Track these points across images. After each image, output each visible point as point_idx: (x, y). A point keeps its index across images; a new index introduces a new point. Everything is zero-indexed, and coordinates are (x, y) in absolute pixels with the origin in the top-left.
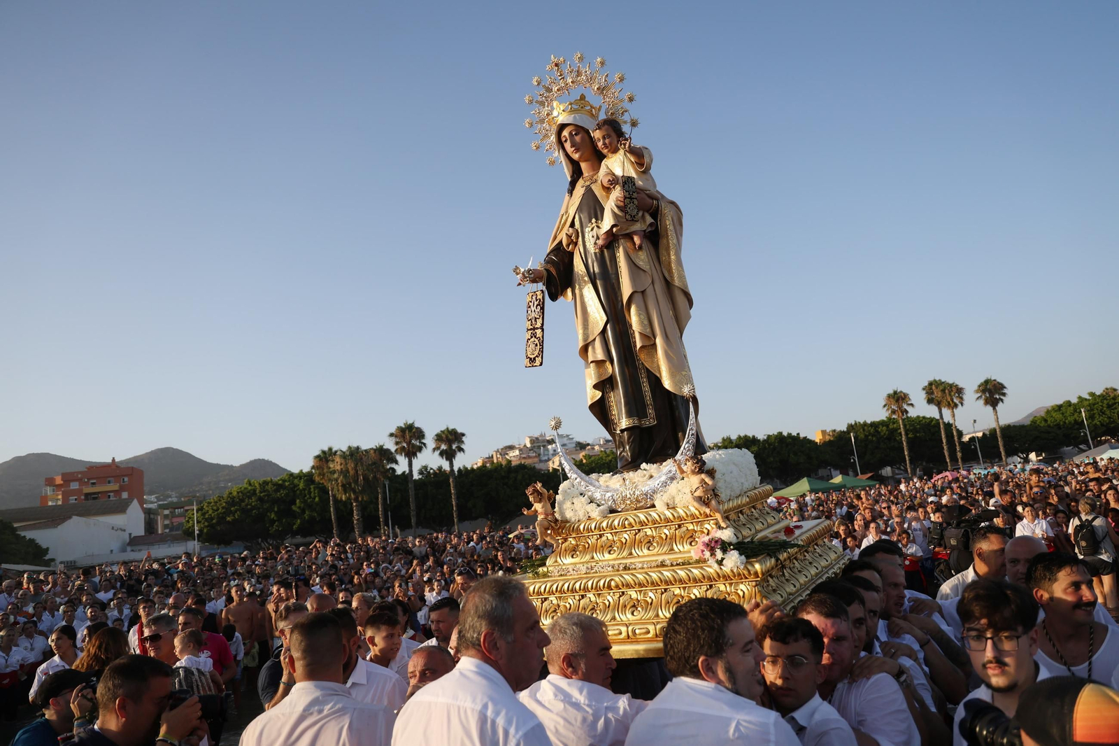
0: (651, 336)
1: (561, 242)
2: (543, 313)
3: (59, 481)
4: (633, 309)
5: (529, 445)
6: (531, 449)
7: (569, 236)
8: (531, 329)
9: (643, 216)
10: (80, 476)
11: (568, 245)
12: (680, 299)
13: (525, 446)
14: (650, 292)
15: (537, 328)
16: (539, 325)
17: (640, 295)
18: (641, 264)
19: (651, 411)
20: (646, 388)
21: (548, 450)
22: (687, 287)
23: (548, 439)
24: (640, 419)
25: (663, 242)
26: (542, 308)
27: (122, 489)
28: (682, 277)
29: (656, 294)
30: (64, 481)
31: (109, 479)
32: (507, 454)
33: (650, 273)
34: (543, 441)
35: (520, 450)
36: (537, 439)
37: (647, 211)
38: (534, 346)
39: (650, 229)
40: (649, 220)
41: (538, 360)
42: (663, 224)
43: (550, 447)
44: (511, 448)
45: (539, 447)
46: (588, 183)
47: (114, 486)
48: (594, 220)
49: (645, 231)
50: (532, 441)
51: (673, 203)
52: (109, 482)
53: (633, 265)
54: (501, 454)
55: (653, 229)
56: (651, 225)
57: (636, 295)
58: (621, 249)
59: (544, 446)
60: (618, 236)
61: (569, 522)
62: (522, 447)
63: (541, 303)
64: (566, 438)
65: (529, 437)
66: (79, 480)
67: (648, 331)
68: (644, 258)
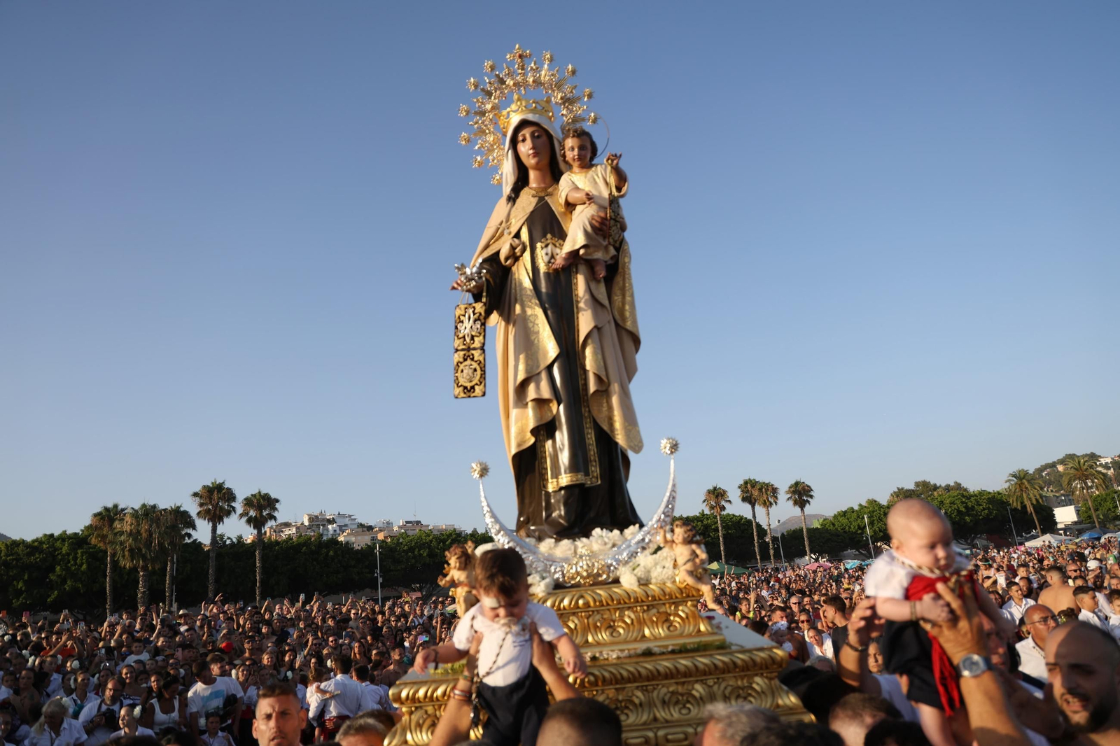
4: (590, 346)
5: (306, 523)
6: (310, 527)
7: (512, 248)
13: (302, 524)
19: (593, 469)
20: (591, 440)
21: (328, 530)
22: (637, 329)
23: (328, 518)
32: (282, 531)
34: (323, 520)
35: (298, 528)
36: (316, 517)
39: (610, 262)
40: (612, 251)
43: (330, 527)
44: (288, 525)
45: (318, 526)
48: (549, 236)
50: (312, 519)
54: (275, 531)
55: (613, 262)
58: (580, 276)
59: (323, 525)
62: (299, 524)
64: (348, 519)
65: (308, 515)
67: (603, 374)
68: (603, 292)
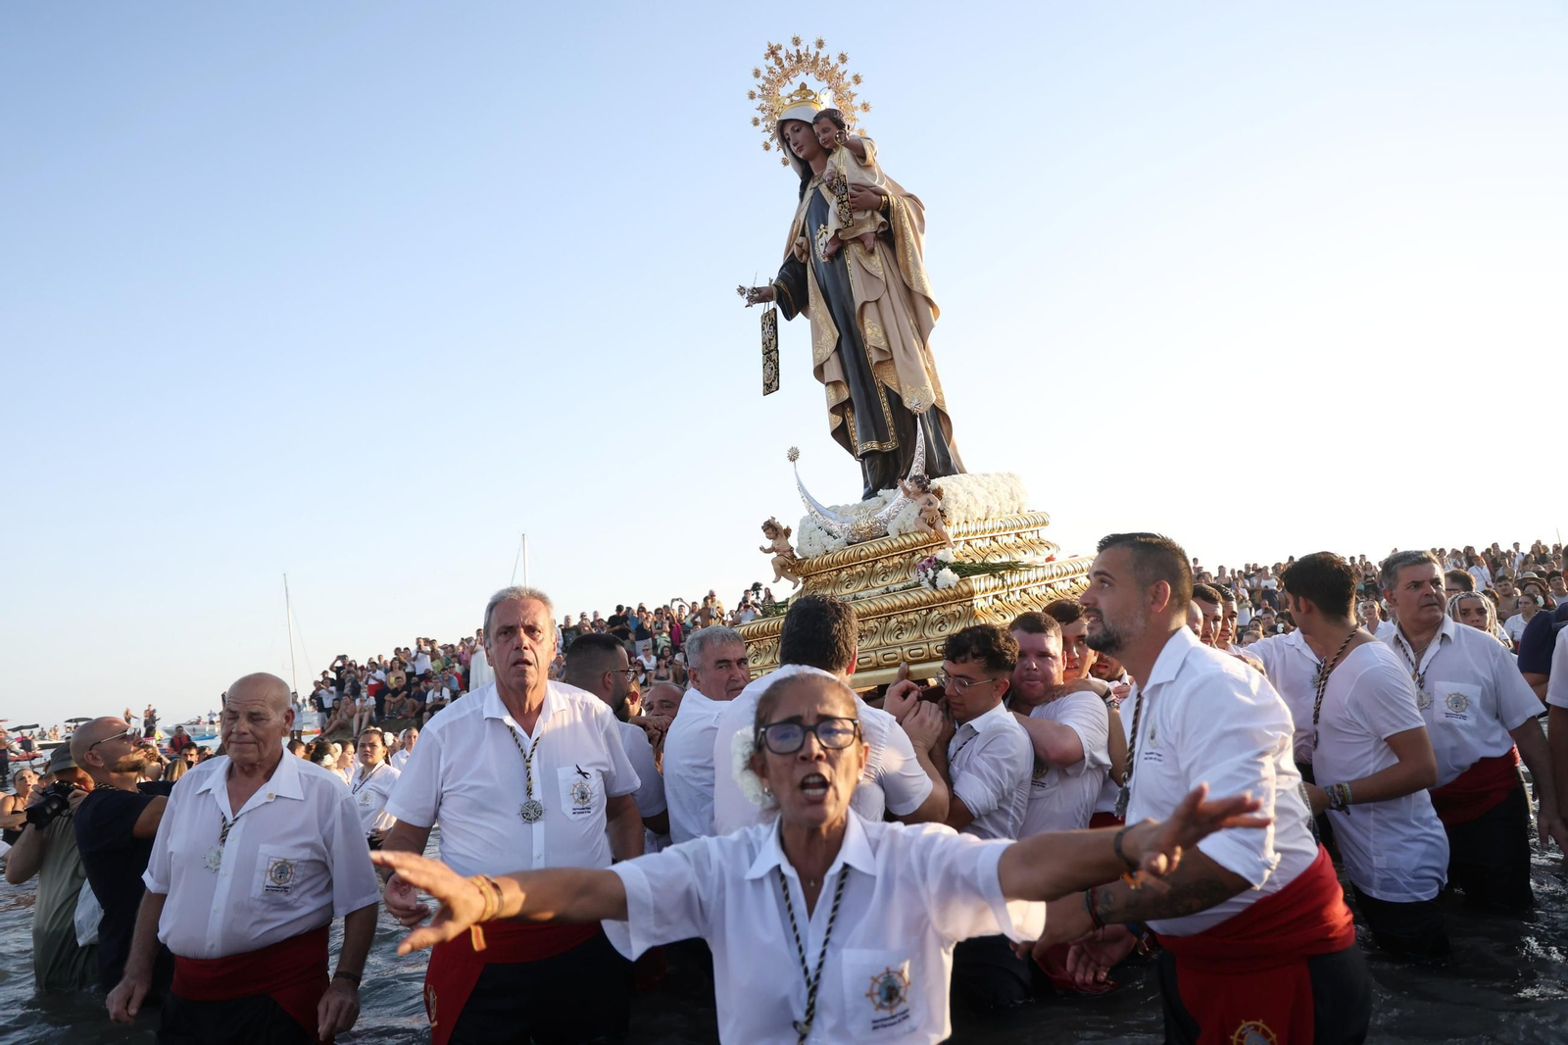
0: (887, 350)
1: (793, 253)
2: (776, 333)
4: (867, 321)
7: (800, 246)
9: (873, 215)
11: (801, 256)
12: (921, 304)
14: (885, 301)
16: (773, 346)
17: (874, 305)
18: (872, 270)
19: (891, 433)
20: (886, 407)
22: (925, 292)
24: (880, 441)
25: (899, 242)
26: (776, 328)
28: (920, 280)
29: (892, 303)
33: (884, 280)
37: (877, 210)
39: (881, 230)
40: (880, 219)
41: (775, 384)
42: (898, 222)
46: (816, 184)
48: (822, 226)
49: (876, 232)
51: (910, 196)
53: (863, 272)
55: (886, 229)
56: (883, 224)
57: (868, 306)
58: (851, 255)
60: (847, 241)
61: (807, 558)
67: (883, 345)
68: (877, 264)
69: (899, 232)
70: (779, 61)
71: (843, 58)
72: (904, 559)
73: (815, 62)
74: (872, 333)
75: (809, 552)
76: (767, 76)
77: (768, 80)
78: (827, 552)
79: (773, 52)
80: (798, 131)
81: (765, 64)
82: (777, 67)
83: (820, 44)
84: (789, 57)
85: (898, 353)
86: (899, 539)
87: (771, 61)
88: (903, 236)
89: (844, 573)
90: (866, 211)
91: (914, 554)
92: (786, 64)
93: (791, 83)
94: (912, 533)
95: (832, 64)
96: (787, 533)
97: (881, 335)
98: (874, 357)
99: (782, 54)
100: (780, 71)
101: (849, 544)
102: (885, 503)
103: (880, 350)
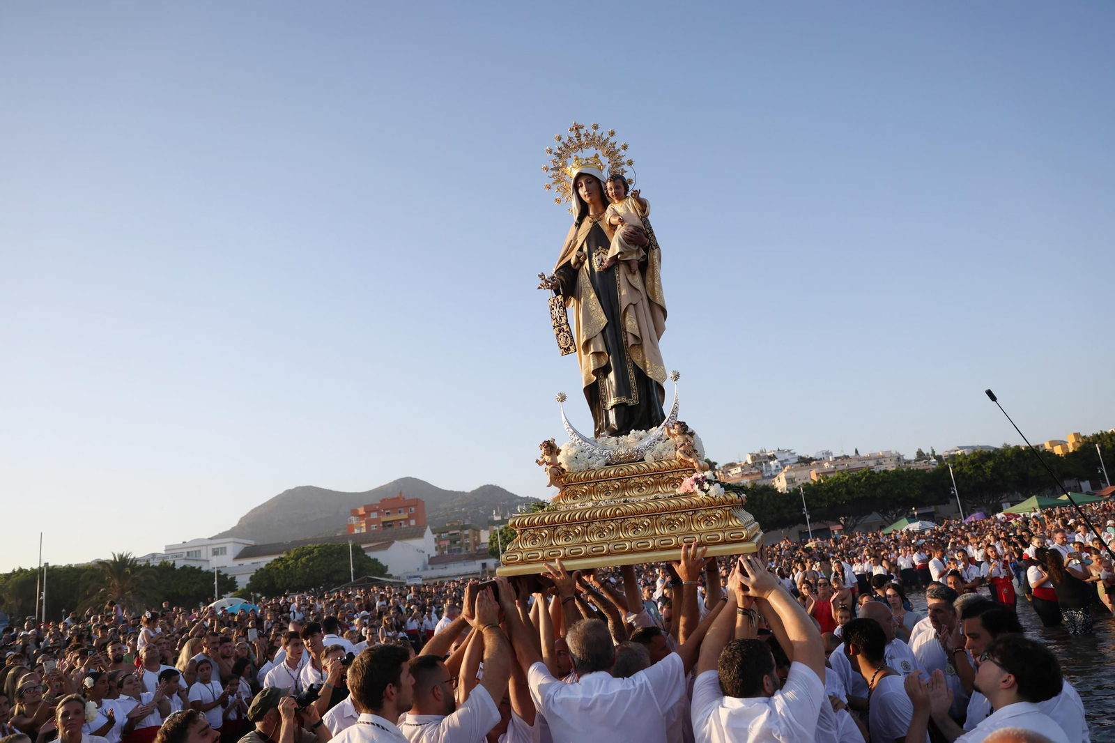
0: (639, 337)
3: (362, 511)
4: (627, 319)
5: (750, 462)
6: (753, 466)
7: (577, 257)
8: (557, 326)
9: (639, 249)
10: (377, 507)
11: (575, 264)
12: (659, 314)
13: (746, 463)
14: (640, 305)
15: (563, 325)
16: (563, 321)
17: (633, 306)
18: (634, 284)
19: (635, 393)
20: (633, 377)
21: (770, 466)
22: (663, 305)
23: (769, 454)
27: (410, 517)
28: (661, 298)
29: (643, 308)
30: (366, 512)
31: (399, 509)
32: (729, 472)
33: (640, 292)
34: (765, 457)
35: (742, 467)
36: (758, 455)
37: (642, 247)
38: (565, 338)
39: (642, 260)
40: (643, 253)
42: (650, 258)
43: (772, 463)
44: (733, 465)
45: (761, 464)
46: (594, 220)
47: (404, 515)
48: (600, 248)
49: (638, 261)
50: (753, 458)
52: (400, 512)
53: (630, 285)
54: (723, 472)
55: (645, 260)
56: (643, 257)
58: (621, 272)
59: (766, 462)
60: (620, 262)
61: (572, 472)
62: (743, 463)
63: (563, 304)
64: (787, 454)
65: (750, 454)
66: (377, 511)
67: (637, 334)
68: (637, 280)
69: (650, 264)
70: (578, 136)
71: (625, 147)
72: (654, 478)
73: (604, 144)
74: (630, 324)
75: (574, 468)
76: (566, 142)
77: (566, 145)
78: (589, 469)
79: (577, 128)
80: (590, 182)
81: (567, 134)
82: (576, 139)
83: (612, 134)
84: (587, 135)
85: (646, 342)
86: (654, 464)
87: (573, 134)
88: (653, 267)
89: (600, 485)
90: (636, 245)
91: (662, 476)
92: (583, 139)
93: (582, 151)
94: (665, 461)
95: (617, 148)
96: (558, 452)
97: (637, 327)
98: (631, 341)
99: (582, 132)
100: (577, 142)
101: (607, 465)
102: (641, 439)
103: (635, 336)
